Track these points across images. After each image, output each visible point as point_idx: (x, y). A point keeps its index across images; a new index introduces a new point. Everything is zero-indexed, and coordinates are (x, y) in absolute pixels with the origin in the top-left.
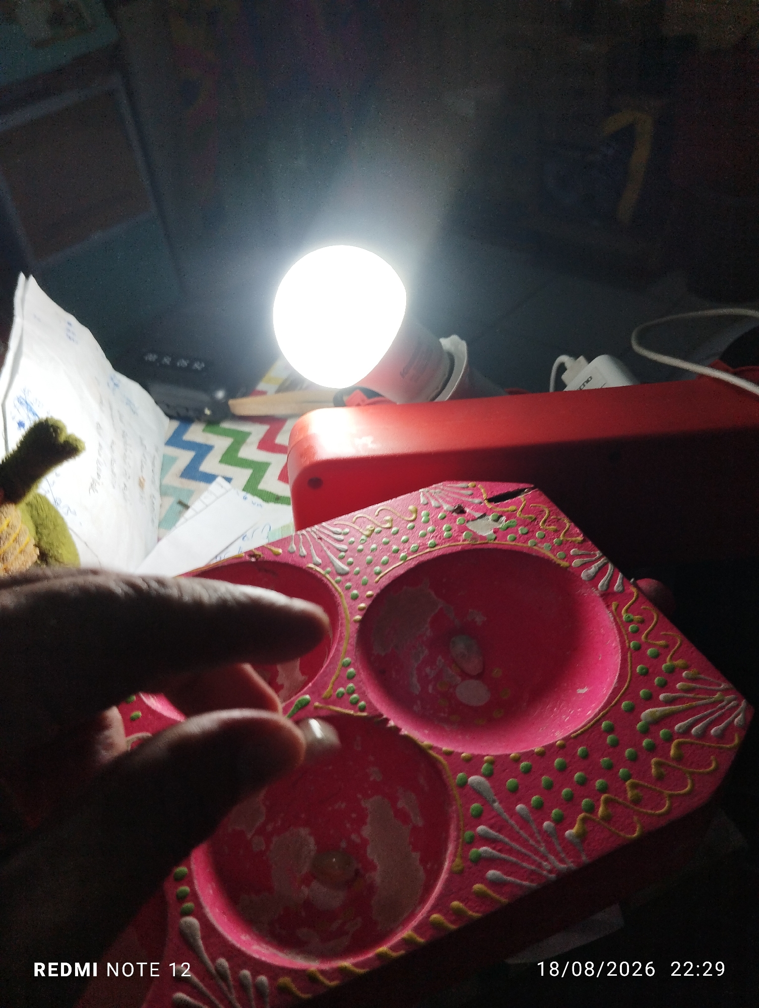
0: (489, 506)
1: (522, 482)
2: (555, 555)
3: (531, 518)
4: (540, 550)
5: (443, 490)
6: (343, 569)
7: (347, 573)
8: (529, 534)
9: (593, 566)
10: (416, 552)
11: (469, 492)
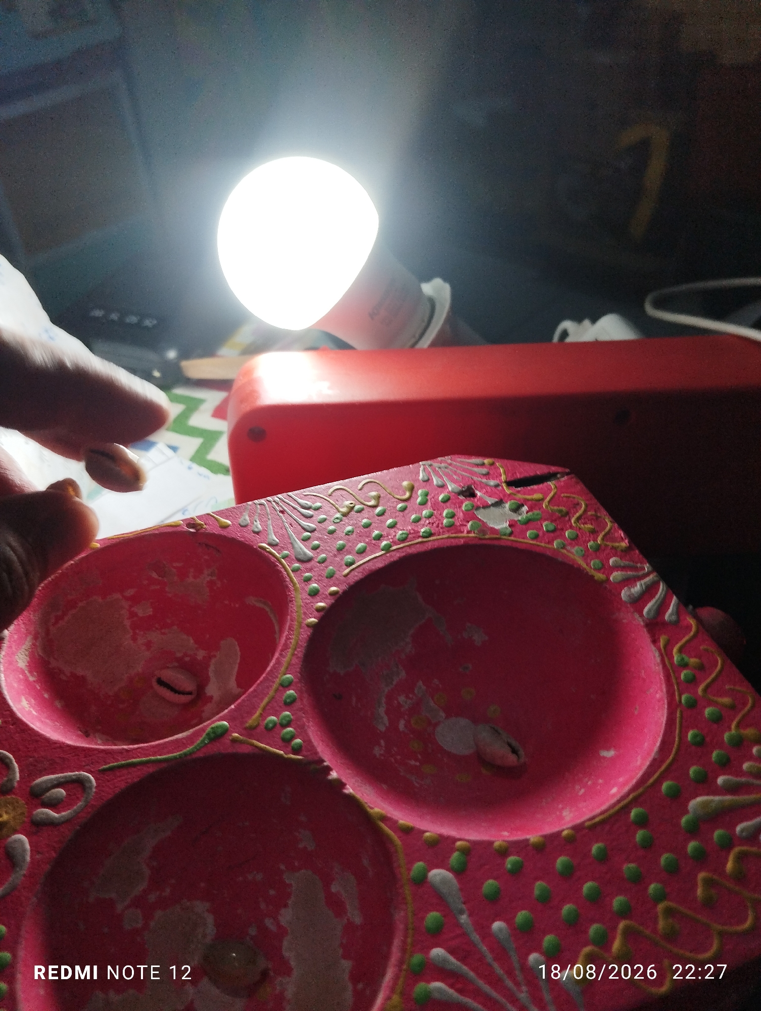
0: (508, 491)
1: (554, 464)
2: (588, 564)
3: (561, 511)
4: (569, 554)
5: (450, 465)
6: (305, 554)
7: (310, 560)
8: (557, 532)
9: (638, 584)
10: (403, 540)
11: (484, 471)
